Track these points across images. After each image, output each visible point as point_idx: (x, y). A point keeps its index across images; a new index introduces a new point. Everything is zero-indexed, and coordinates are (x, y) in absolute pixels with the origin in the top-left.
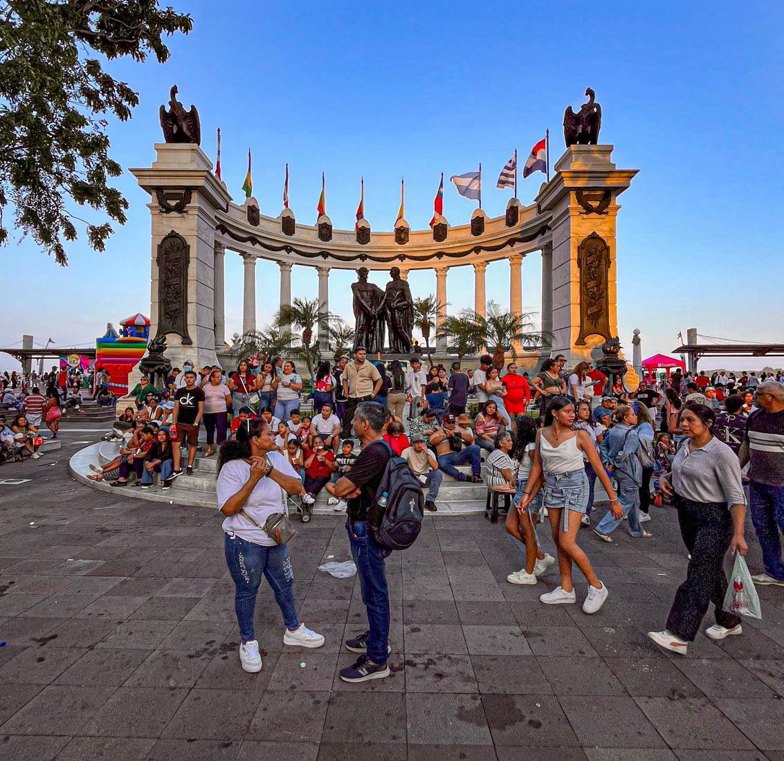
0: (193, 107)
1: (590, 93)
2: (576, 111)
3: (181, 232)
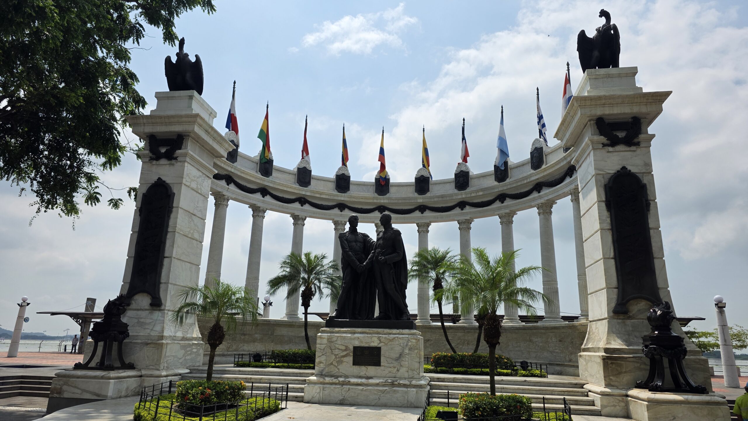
1: (604, 14)
3: (168, 180)
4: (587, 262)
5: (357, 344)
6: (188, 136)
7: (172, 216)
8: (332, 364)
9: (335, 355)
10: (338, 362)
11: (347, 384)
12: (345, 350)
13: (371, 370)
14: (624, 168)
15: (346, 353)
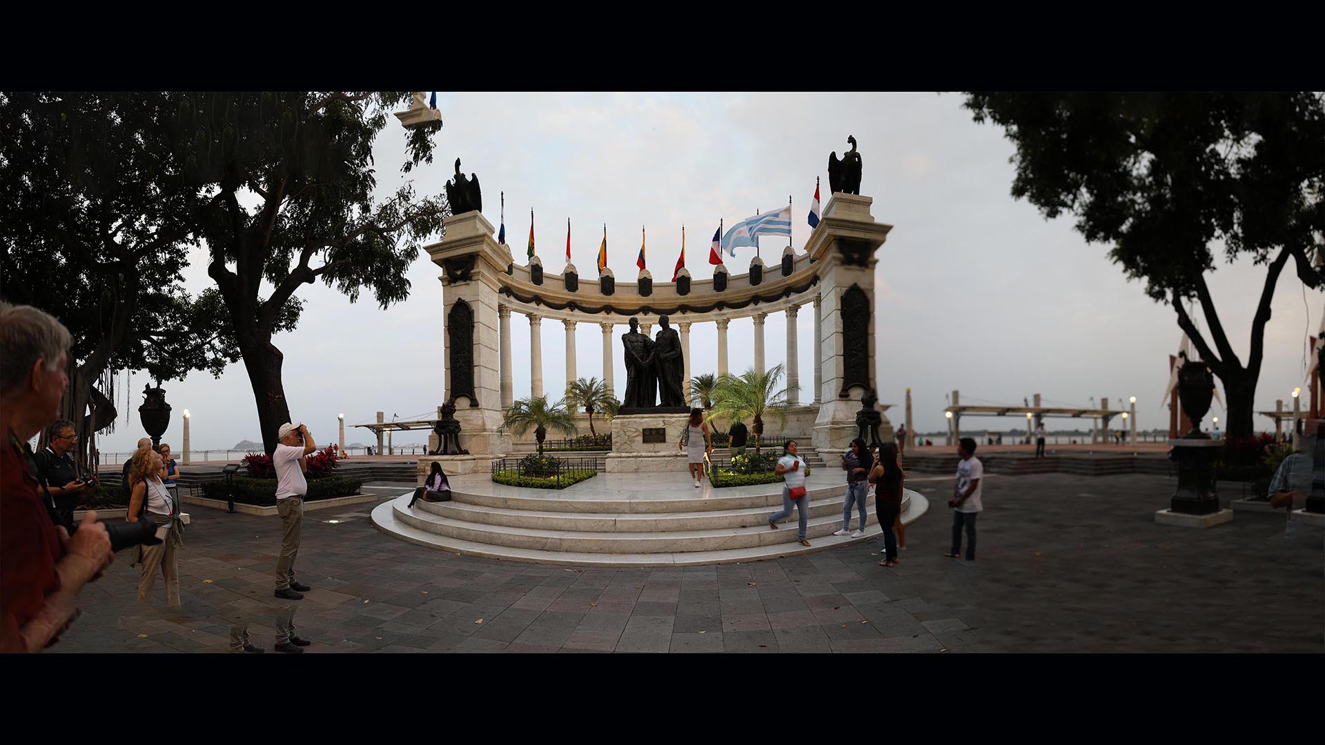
1: (852, 140)
3: (466, 299)
4: (824, 358)
5: (645, 427)
6: (478, 255)
7: (475, 330)
8: (626, 443)
9: (629, 436)
10: (631, 441)
11: (640, 457)
12: (636, 432)
13: (659, 446)
14: (855, 284)
15: (637, 434)
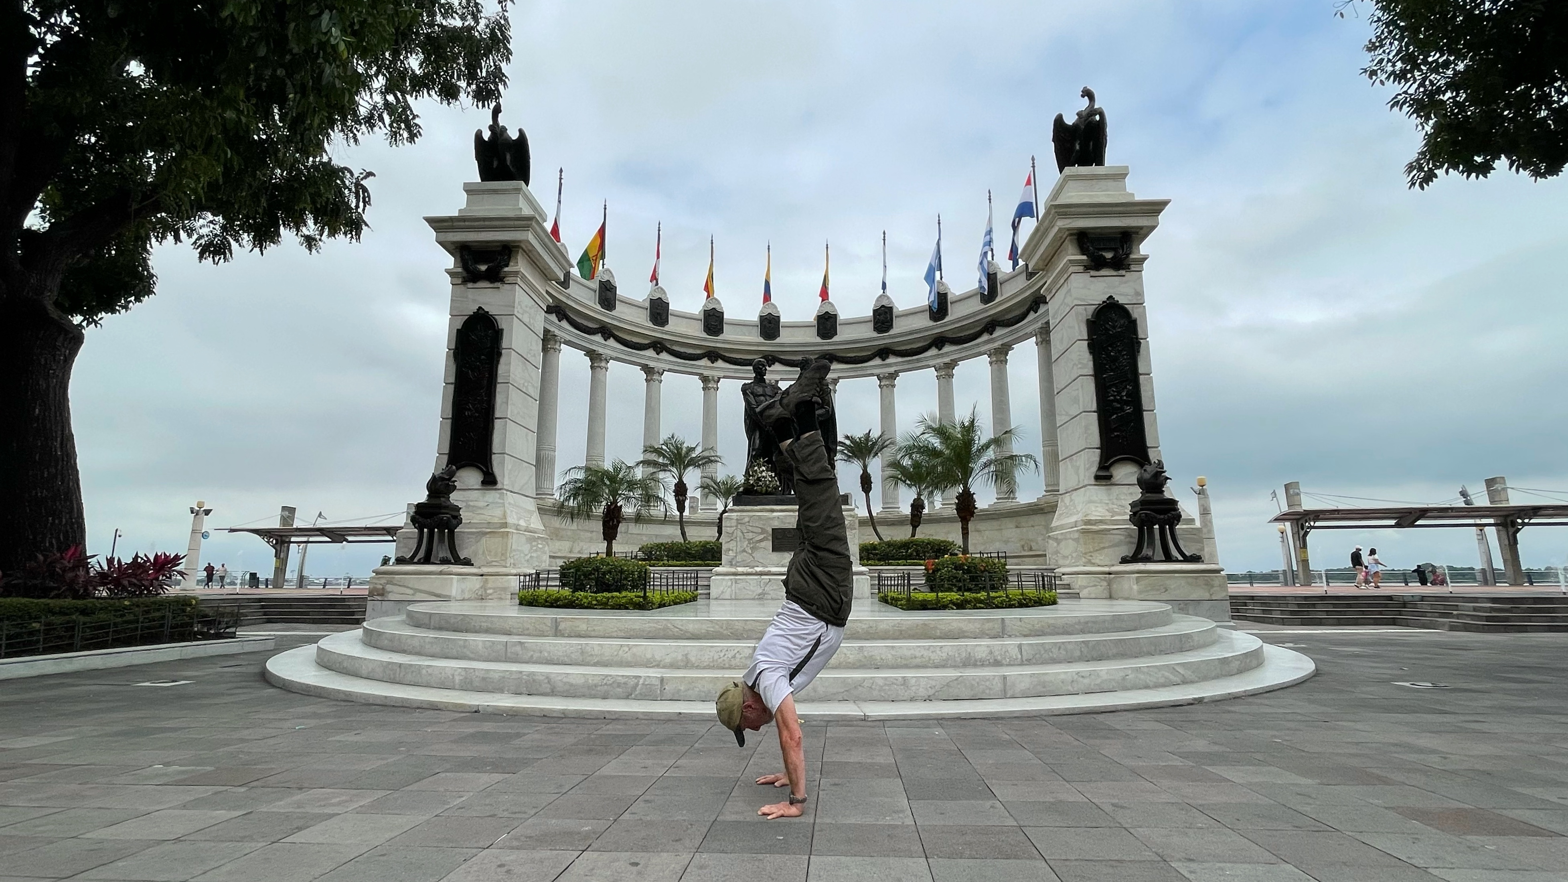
0: (521, 131)
1: (1088, 94)
2: (1070, 120)
3: (492, 310)
4: (1061, 420)
5: (774, 526)
6: (519, 246)
7: (503, 359)
8: (743, 551)
9: (749, 540)
10: (752, 548)
11: (764, 575)
12: (761, 533)
14: (1110, 299)
15: (762, 536)
